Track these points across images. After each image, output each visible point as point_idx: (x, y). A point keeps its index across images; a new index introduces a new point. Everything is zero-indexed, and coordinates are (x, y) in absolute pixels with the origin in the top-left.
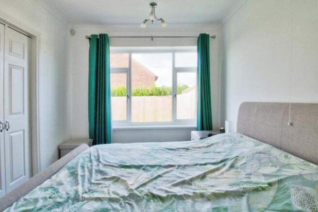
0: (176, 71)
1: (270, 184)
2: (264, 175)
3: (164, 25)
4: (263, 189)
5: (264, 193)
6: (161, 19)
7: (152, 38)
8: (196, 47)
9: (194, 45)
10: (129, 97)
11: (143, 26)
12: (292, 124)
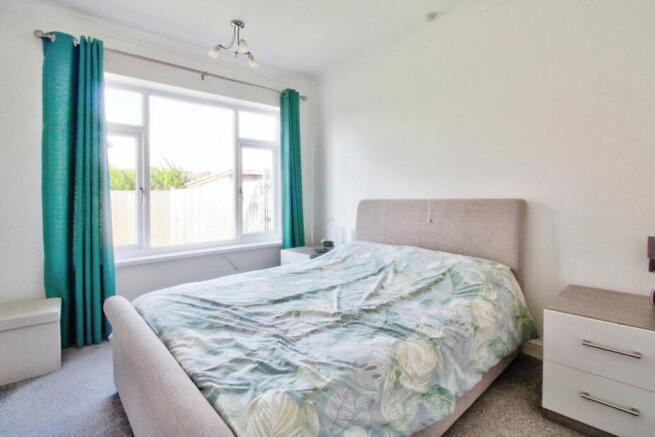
0: (240, 144)
1: (444, 274)
2: (434, 269)
3: (253, 65)
4: (441, 280)
5: (443, 282)
6: (249, 53)
7: (204, 74)
8: (278, 109)
9: (276, 105)
10: (144, 191)
11: (213, 55)
12: (431, 221)
